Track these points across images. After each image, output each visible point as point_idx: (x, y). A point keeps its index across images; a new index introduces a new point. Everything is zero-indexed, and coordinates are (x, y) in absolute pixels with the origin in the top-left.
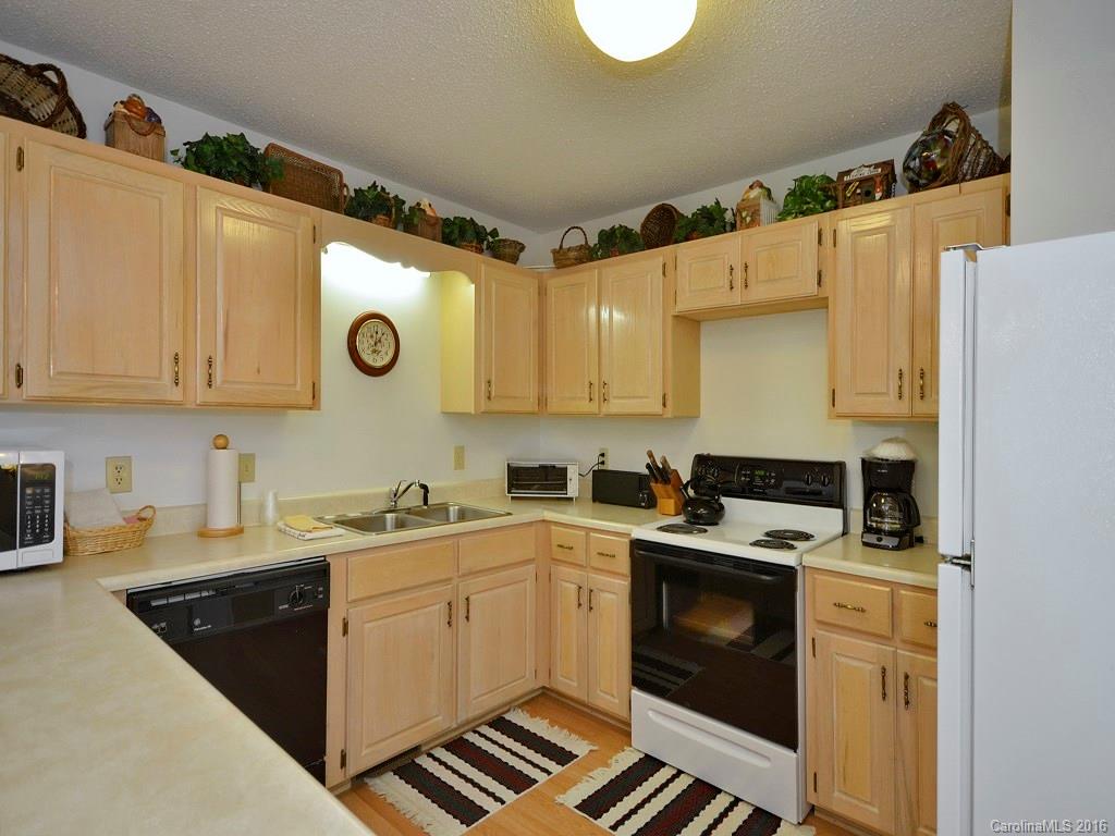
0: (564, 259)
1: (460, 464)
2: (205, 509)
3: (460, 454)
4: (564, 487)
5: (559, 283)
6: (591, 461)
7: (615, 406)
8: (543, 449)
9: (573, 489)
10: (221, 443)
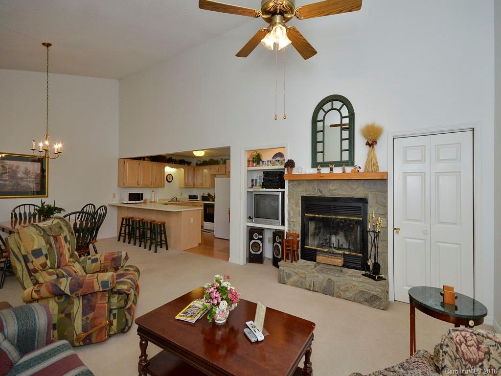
0: (197, 165)
1: (181, 195)
2: (151, 199)
3: (181, 193)
4: (197, 198)
6: (202, 195)
7: (204, 186)
8: (194, 192)
9: (199, 199)
10: (153, 191)
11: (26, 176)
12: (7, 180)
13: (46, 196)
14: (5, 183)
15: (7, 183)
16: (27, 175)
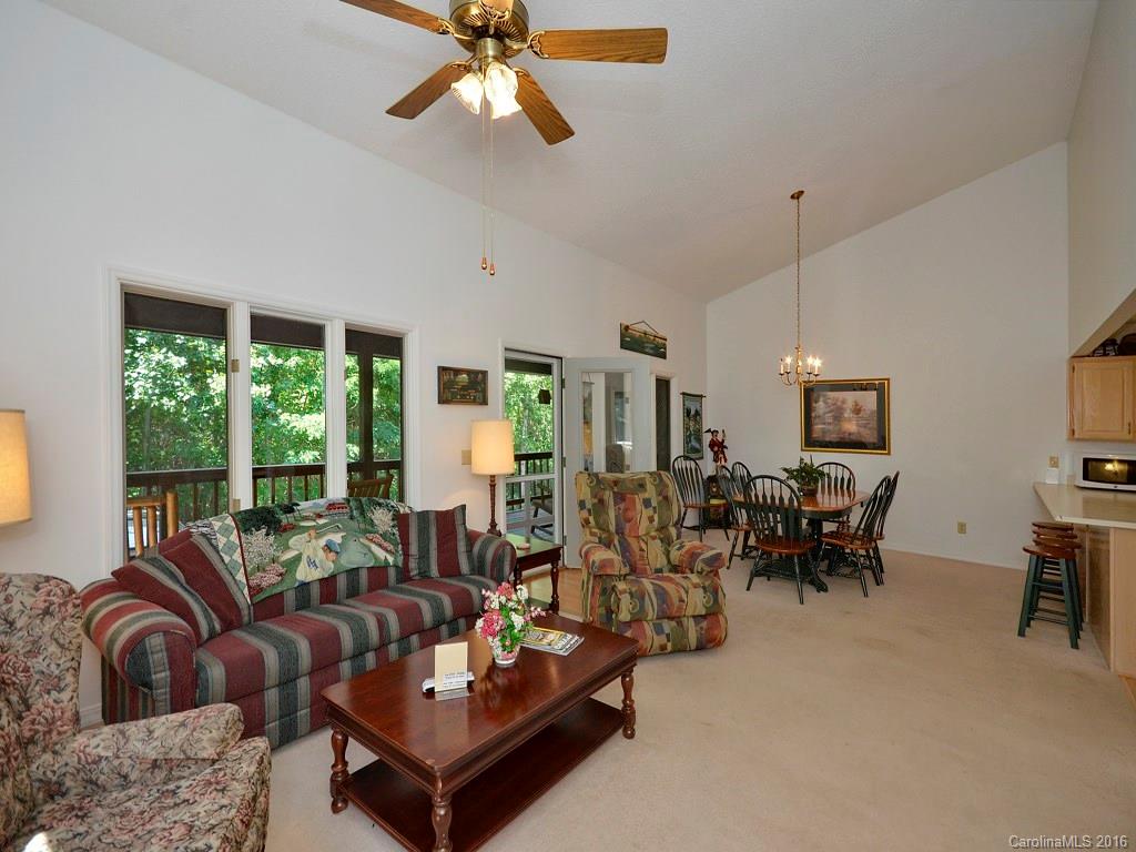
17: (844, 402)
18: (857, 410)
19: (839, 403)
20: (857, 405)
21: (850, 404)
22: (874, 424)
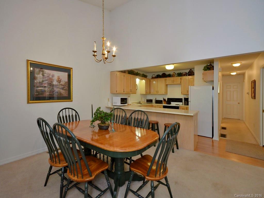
4: (152, 102)
5: (152, 80)
9: (153, 102)
11: (58, 84)
12: (46, 87)
13: (71, 100)
14: (44, 89)
15: (46, 89)
16: (60, 83)
17: (53, 76)
18: (59, 81)
19: (51, 77)
20: (59, 78)
21: (56, 78)
22: (66, 88)
